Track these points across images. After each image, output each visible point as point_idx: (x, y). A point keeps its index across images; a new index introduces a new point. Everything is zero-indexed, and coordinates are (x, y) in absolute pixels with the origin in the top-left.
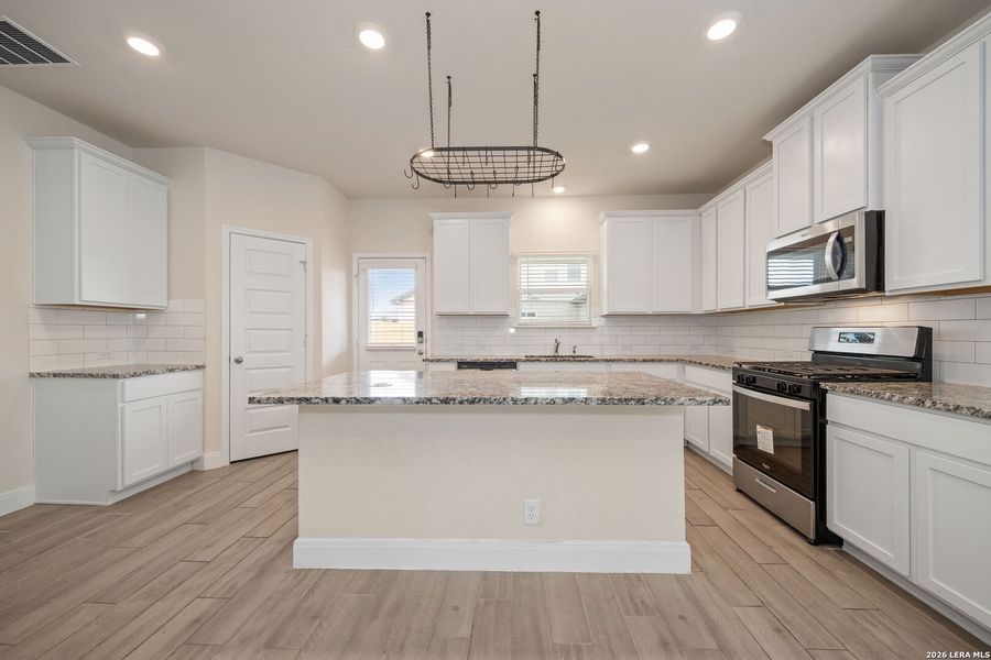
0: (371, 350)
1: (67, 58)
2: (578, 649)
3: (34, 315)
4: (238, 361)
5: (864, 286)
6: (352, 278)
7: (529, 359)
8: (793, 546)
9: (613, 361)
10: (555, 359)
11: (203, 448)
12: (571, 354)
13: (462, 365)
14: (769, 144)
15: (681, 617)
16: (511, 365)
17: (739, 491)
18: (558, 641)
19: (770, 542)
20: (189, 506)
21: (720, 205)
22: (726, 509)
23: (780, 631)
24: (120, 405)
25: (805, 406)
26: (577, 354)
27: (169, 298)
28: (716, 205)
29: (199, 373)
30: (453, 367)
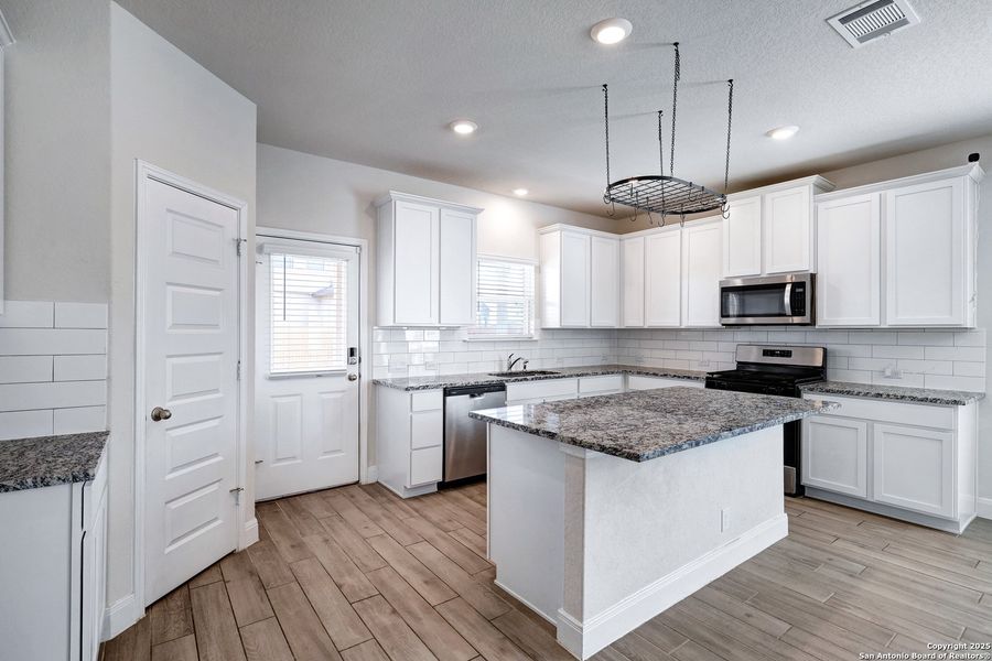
12: (523, 370)
13: (451, 391)
16: (500, 387)
21: (650, 237)
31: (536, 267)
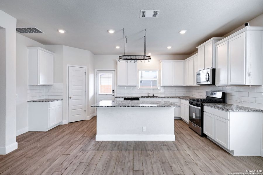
0: (100, 95)
1: (42, 32)
2: (153, 150)
3: (28, 88)
4: (70, 98)
5: (211, 84)
6: (96, 75)
7: (142, 97)
8: (197, 137)
9: (163, 98)
10: (149, 97)
11: (63, 119)
12: (153, 96)
13: (125, 99)
14: (197, 49)
15: (172, 146)
16: (137, 99)
17: (190, 128)
18: (149, 149)
19: (193, 136)
20: (65, 131)
21: (189, 60)
22: (186, 131)
23: (189, 148)
24: (49, 108)
25: (200, 108)
26: (154, 96)
27: (54, 83)
28: (188, 60)
29: (62, 101)
30: (123, 99)
31: (159, 71)
